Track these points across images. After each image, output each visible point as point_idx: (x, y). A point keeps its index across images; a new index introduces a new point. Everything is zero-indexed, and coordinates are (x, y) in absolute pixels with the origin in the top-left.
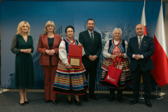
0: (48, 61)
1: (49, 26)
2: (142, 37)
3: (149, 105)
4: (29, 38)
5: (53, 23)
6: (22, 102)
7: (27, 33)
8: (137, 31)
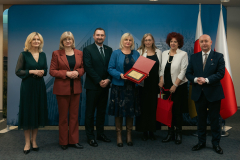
0: (69, 88)
2: (208, 53)
3: (219, 152)
4: (42, 55)
5: (71, 35)
6: (27, 148)
7: (39, 48)
8: (201, 44)
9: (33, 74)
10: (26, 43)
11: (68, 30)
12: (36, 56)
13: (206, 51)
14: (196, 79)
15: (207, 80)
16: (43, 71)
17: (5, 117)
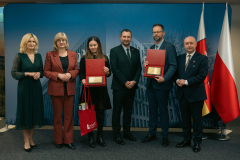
0: (63, 89)
2: (192, 55)
4: (38, 56)
5: (65, 36)
7: (34, 50)
8: (186, 46)
9: (28, 76)
10: (21, 45)
11: (62, 31)
12: (32, 57)
15: (186, 82)
16: (39, 73)
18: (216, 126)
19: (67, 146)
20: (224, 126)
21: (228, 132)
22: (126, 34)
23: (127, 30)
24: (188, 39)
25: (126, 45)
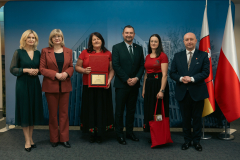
1: (54, 36)
2: (193, 52)
4: (37, 53)
5: (61, 33)
7: (33, 46)
8: (186, 43)
9: (27, 73)
10: (21, 41)
11: (58, 28)
12: (31, 54)
13: (191, 49)
14: (181, 78)
15: (192, 79)
16: (37, 70)
17: (4, 116)
18: (220, 125)
19: (62, 144)
20: (229, 125)
21: (232, 131)
22: (128, 30)
23: (129, 26)
24: (188, 35)
25: (129, 42)
